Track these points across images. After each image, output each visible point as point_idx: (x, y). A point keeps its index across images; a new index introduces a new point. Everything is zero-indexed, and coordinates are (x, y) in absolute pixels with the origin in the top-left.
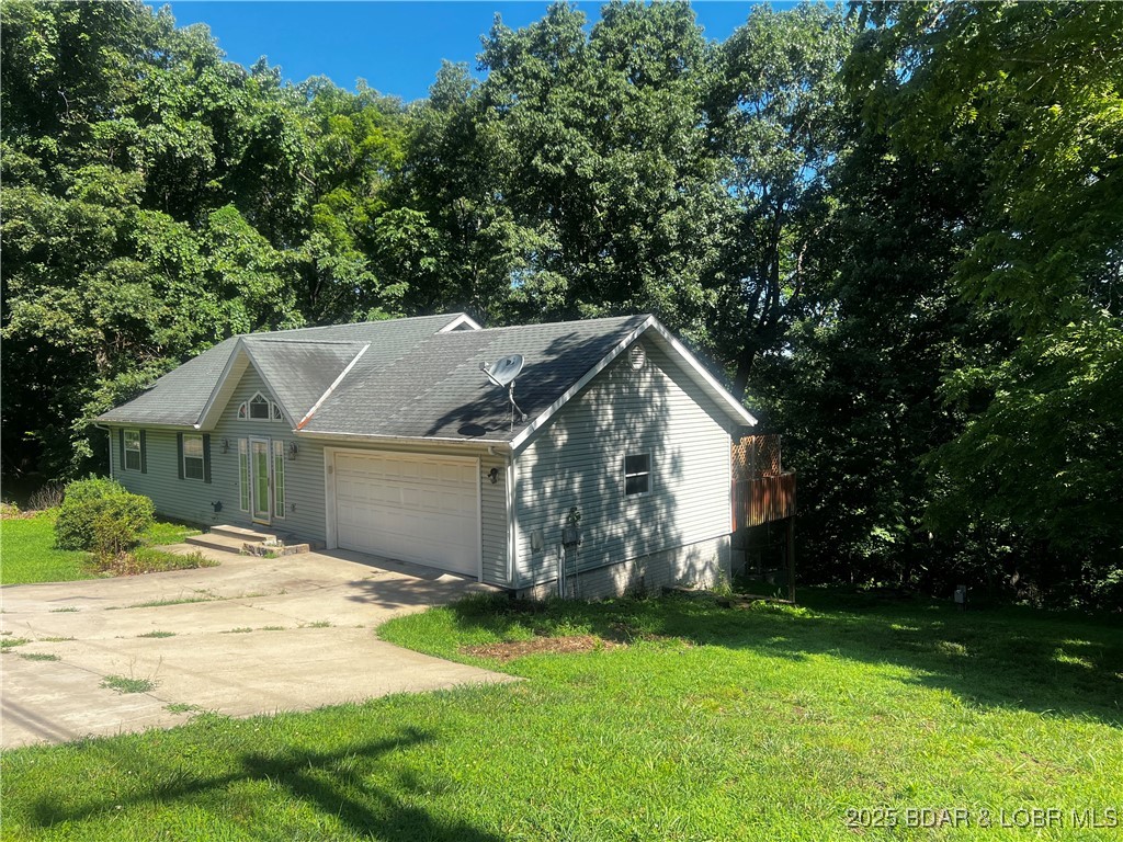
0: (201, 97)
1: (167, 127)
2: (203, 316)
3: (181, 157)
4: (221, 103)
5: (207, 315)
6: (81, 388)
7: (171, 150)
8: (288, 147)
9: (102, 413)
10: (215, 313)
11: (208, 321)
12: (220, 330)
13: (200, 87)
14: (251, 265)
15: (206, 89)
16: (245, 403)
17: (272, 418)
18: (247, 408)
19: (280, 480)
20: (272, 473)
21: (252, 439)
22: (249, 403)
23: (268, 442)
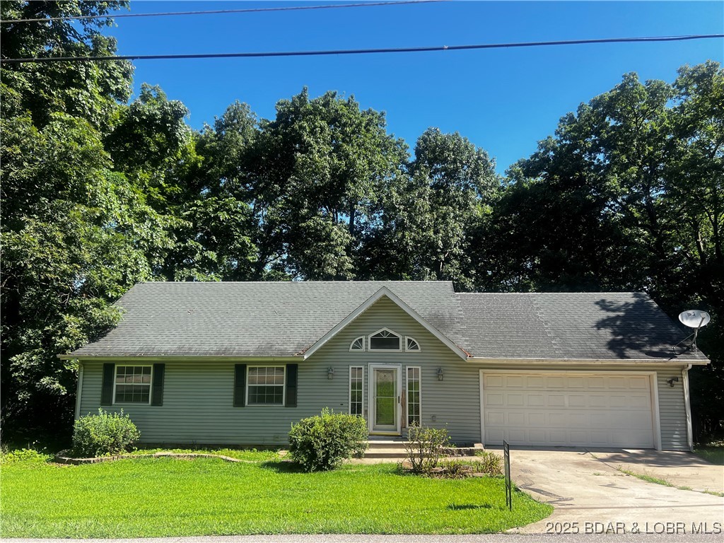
16: (363, 337)
17: (404, 349)
18: (367, 342)
19: (413, 397)
20: (404, 392)
21: (372, 366)
22: (369, 337)
23: (399, 368)
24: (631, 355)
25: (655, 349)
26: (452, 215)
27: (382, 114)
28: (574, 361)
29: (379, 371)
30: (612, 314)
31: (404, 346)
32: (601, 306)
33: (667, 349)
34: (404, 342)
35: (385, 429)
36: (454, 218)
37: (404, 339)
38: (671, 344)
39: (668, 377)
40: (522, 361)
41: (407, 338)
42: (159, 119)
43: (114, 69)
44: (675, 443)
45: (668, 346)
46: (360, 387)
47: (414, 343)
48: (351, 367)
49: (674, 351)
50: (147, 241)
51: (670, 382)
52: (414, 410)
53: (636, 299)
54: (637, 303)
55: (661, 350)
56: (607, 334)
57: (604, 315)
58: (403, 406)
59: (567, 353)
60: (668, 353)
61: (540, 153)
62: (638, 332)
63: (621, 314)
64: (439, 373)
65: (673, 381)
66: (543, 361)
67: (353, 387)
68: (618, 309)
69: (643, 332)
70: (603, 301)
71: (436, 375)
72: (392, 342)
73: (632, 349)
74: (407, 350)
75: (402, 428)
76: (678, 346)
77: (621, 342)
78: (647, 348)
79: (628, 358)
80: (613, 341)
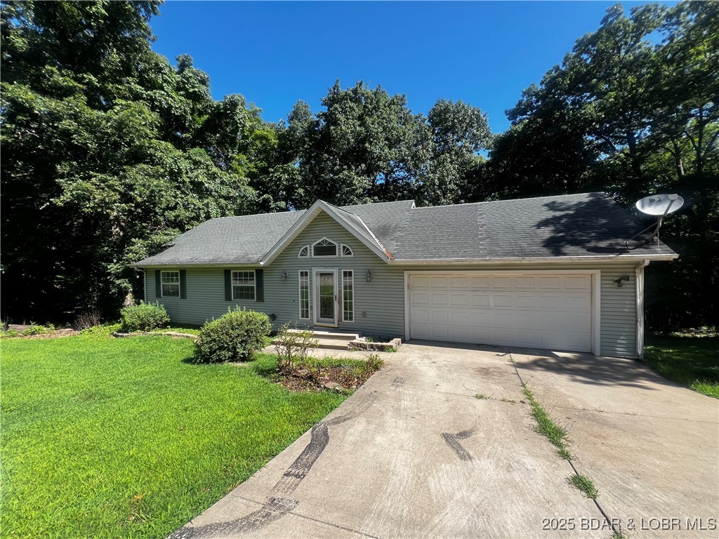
0: (184, 83)
1: (167, 93)
2: (193, 206)
3: (174, 114)
4: (196, 90)
5: (195, 205)
6: (103, 247)
7: (170, 107)
8: (239, 119)
9: (139, 260)
10: (200, 205)
11: (195, 209)
12: (203, 216)
13: (184, 78)
14: (218, 181)
15: (187, 79)
16: (308, 246)
17: (339, 255)
18: (310, 250)
19: (348, 296)
20: (340, 291)
21: (315, 270)
22: (313, 246)
23: (335, 271)
24: (568, 252)
25: (603, 244)
26: (449, 160)
27: (404, 96)
28: (496, 260)
29: (322, 275)
30: (558, 214)
31: (339, 252)
32: (549, 207)
33: (618, 244)
34: (339, 249)
35: (327, 322)
36: (451, 162)
37: (339, 246)
38: (625, 238)
39: (616, 276)
40: (441, 261)
41: (342, 245)
42: (222, 109)
43: (191, 77)
44: (619, 349)
45: (620, 241)
46: (307, 288)
47: (348, 249)
48: (299, 271)
49: (627, 246)
50: (217, 192)
51: (618, 282)
52: (348, 307)
53: (591, 198)
54: (591, 201)
55: (611, 244)
56: (546, 233)
57: (551, 214)
58: (340, 303)
59: (491, 253)
60: (619, 247)
61: (523, 100)
62: (584, 228)
63: (571, 212)
64: (369, 275)
65: (622, 279)
66: (462, 261)
67: (302, 288)
68: (568, 209)
69: (592, 228)
70: (554, 203)
71: (365, 277)
72: (330, 250)
73: (572, 245)
74: (342, 255)
75: (339, 321)
76: (634, 239)
77: (562, 240)
78: (592, 244)
79: (565, 254)
80: (552, 238)
